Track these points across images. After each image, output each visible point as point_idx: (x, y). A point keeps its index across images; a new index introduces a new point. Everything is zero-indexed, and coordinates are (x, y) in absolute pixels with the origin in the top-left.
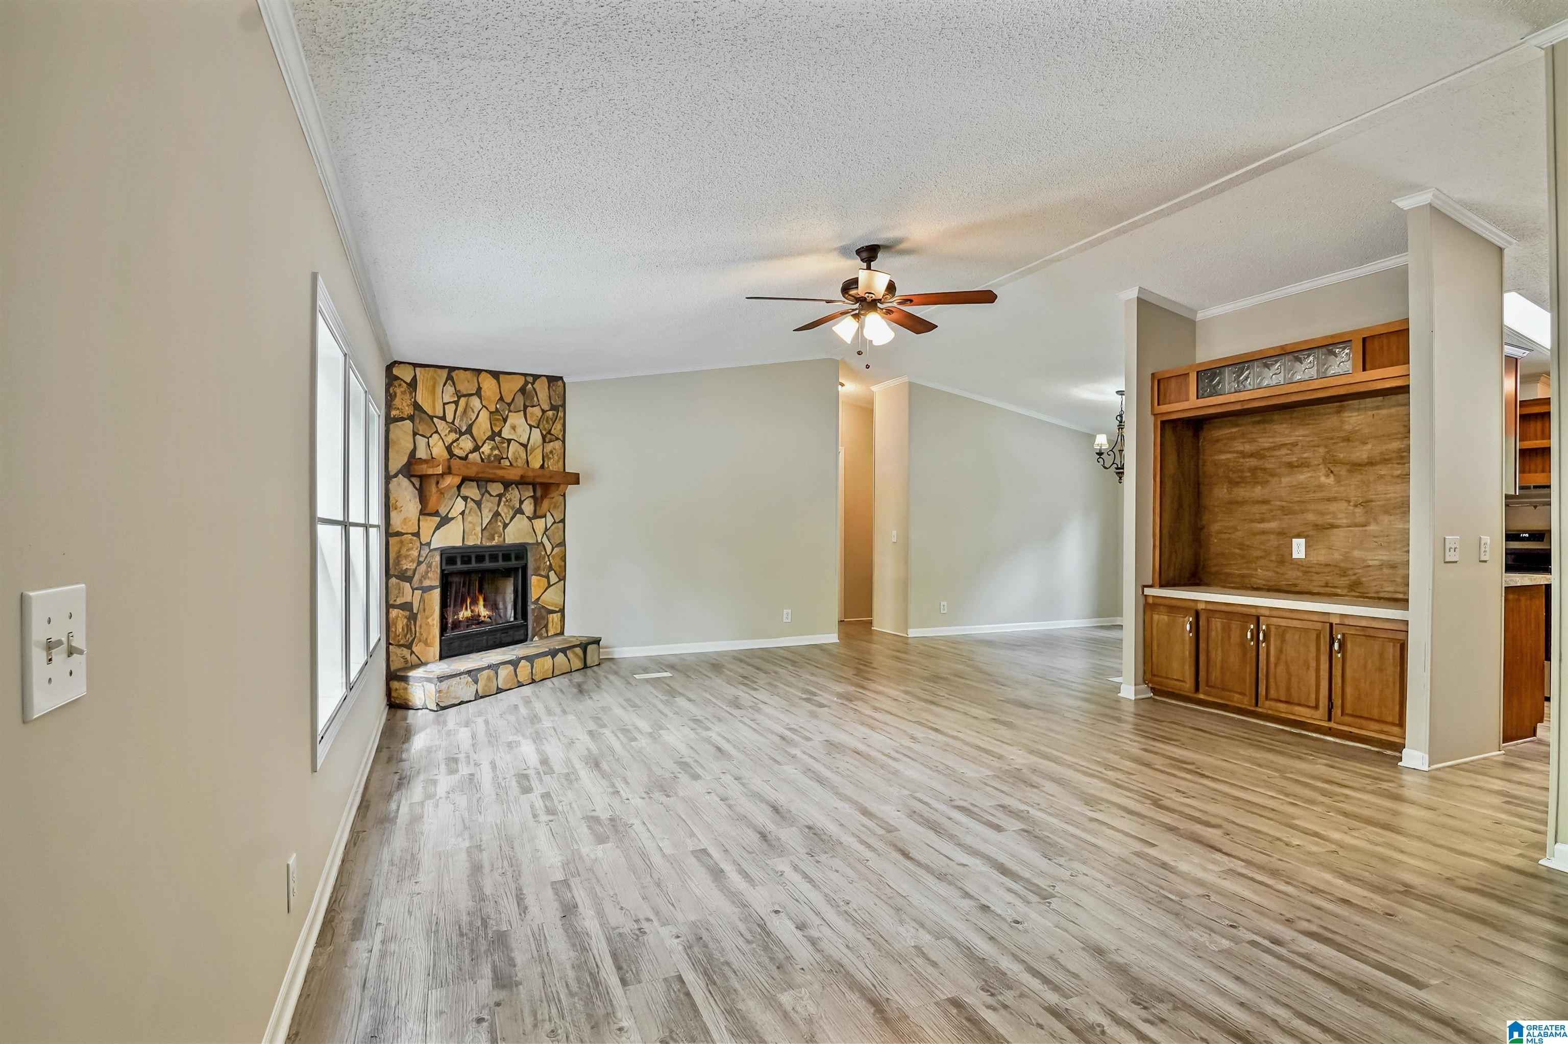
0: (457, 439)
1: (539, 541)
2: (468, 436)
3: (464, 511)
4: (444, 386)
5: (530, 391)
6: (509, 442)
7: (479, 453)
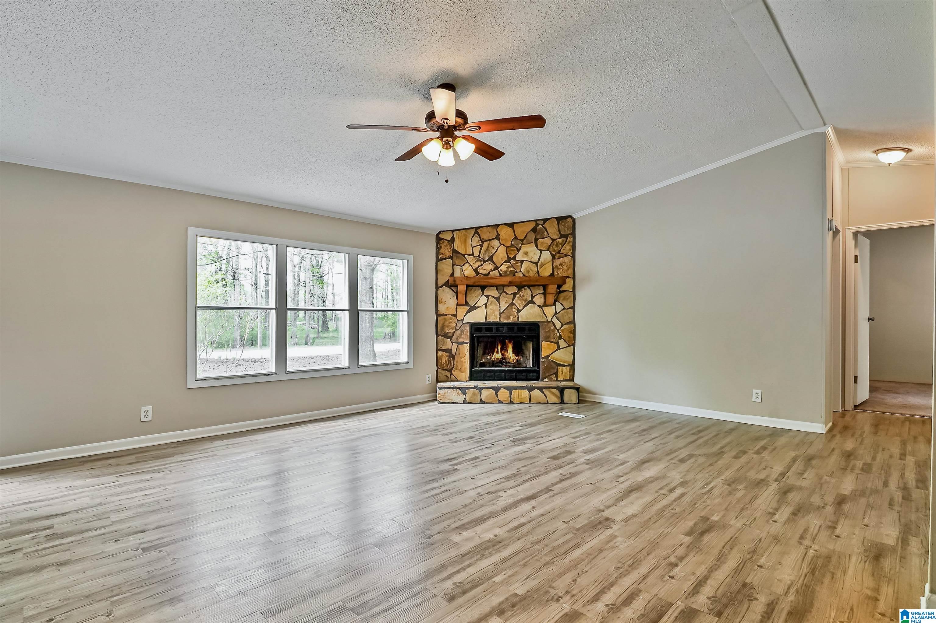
0: (482, 265)
1: (549, 320)
2: (490, 262)
3: (486, 303)
4: (472, 238)
5: (540, 229)
6: (522, 262)
7: (498, 271)
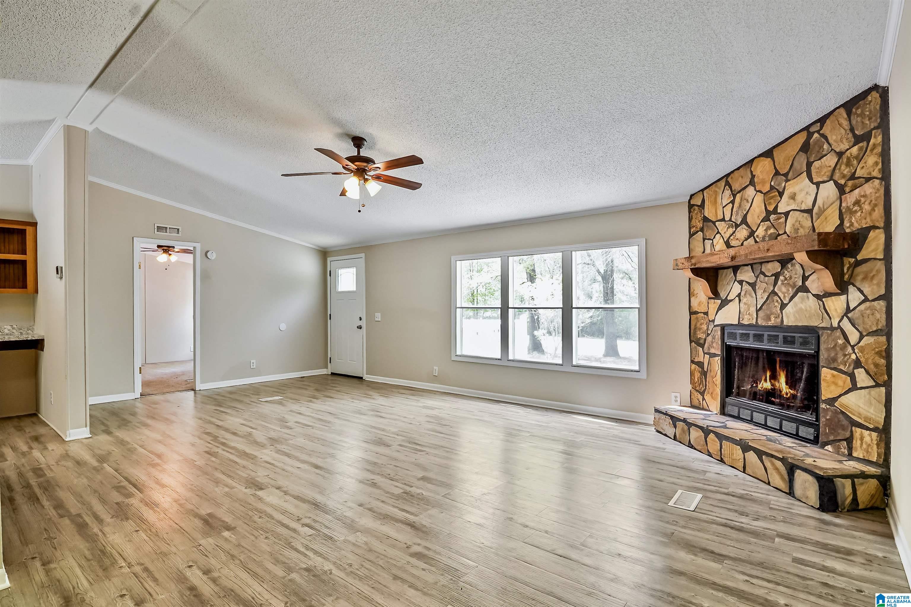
0: (734, 232)
1: (835, 324)
2: (744, 226)
3: (740, 294)
4: (722, 193)
5: (817, 141)
6: (787, 214)
7: (754, 238)
